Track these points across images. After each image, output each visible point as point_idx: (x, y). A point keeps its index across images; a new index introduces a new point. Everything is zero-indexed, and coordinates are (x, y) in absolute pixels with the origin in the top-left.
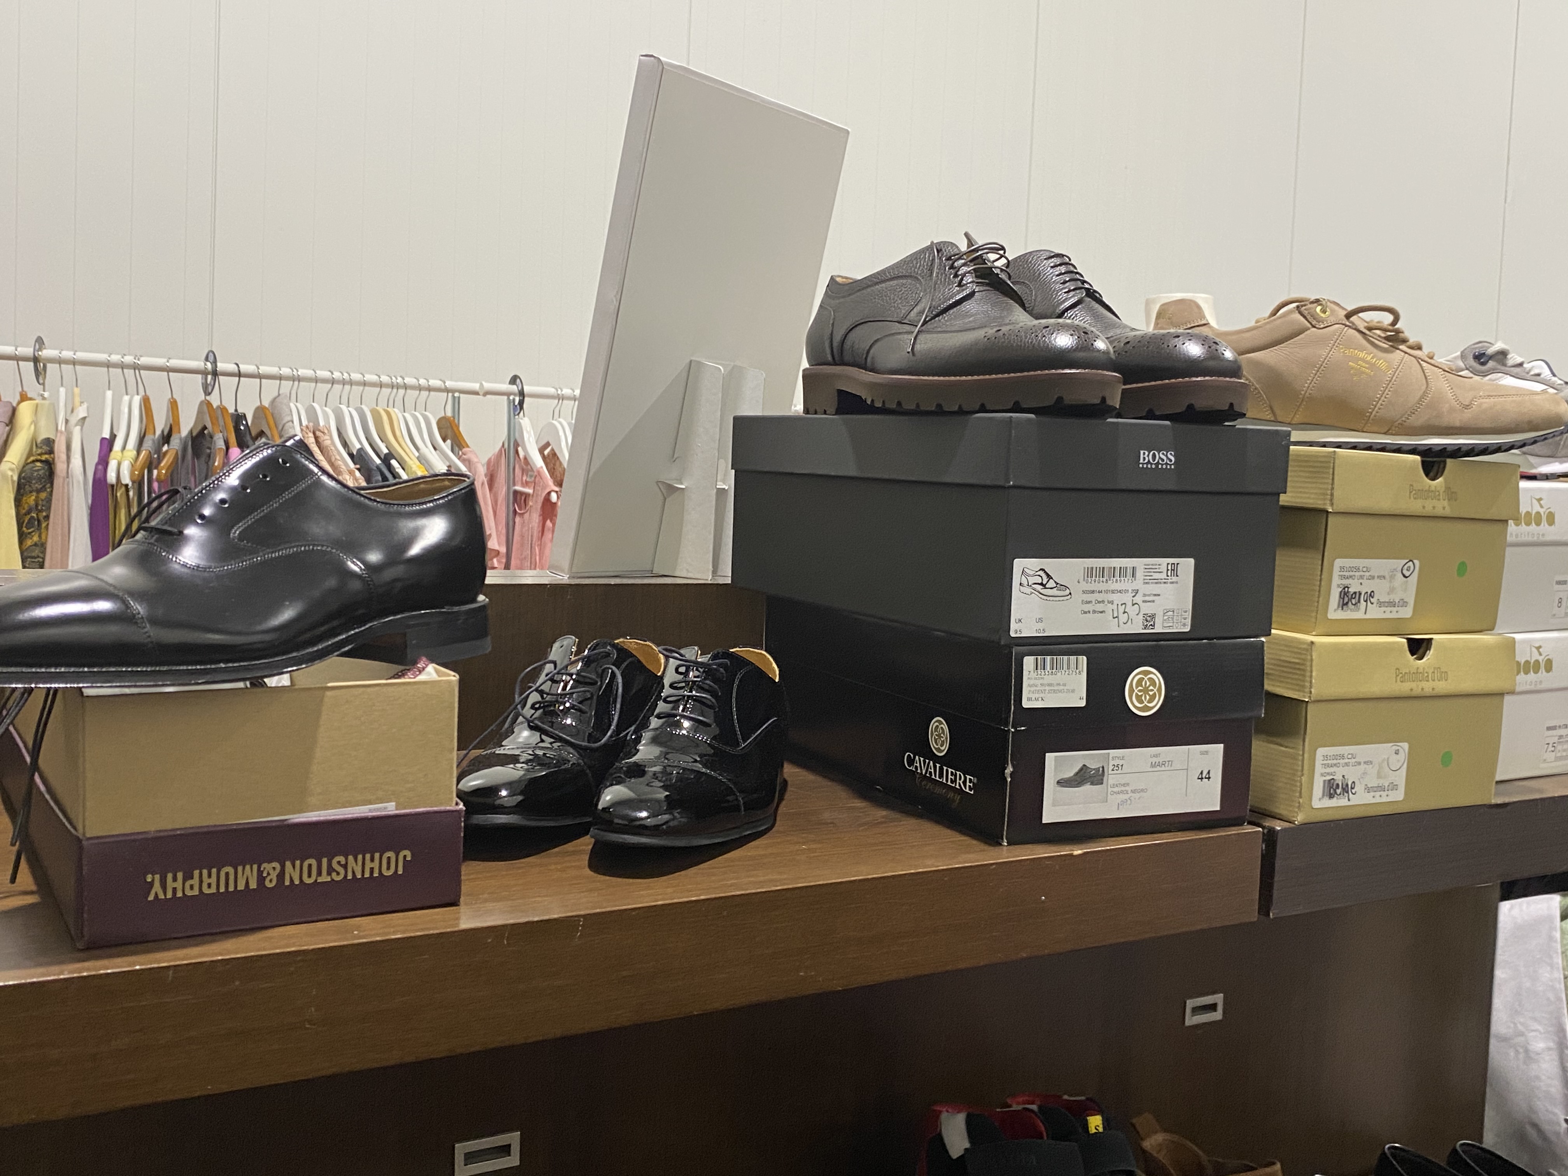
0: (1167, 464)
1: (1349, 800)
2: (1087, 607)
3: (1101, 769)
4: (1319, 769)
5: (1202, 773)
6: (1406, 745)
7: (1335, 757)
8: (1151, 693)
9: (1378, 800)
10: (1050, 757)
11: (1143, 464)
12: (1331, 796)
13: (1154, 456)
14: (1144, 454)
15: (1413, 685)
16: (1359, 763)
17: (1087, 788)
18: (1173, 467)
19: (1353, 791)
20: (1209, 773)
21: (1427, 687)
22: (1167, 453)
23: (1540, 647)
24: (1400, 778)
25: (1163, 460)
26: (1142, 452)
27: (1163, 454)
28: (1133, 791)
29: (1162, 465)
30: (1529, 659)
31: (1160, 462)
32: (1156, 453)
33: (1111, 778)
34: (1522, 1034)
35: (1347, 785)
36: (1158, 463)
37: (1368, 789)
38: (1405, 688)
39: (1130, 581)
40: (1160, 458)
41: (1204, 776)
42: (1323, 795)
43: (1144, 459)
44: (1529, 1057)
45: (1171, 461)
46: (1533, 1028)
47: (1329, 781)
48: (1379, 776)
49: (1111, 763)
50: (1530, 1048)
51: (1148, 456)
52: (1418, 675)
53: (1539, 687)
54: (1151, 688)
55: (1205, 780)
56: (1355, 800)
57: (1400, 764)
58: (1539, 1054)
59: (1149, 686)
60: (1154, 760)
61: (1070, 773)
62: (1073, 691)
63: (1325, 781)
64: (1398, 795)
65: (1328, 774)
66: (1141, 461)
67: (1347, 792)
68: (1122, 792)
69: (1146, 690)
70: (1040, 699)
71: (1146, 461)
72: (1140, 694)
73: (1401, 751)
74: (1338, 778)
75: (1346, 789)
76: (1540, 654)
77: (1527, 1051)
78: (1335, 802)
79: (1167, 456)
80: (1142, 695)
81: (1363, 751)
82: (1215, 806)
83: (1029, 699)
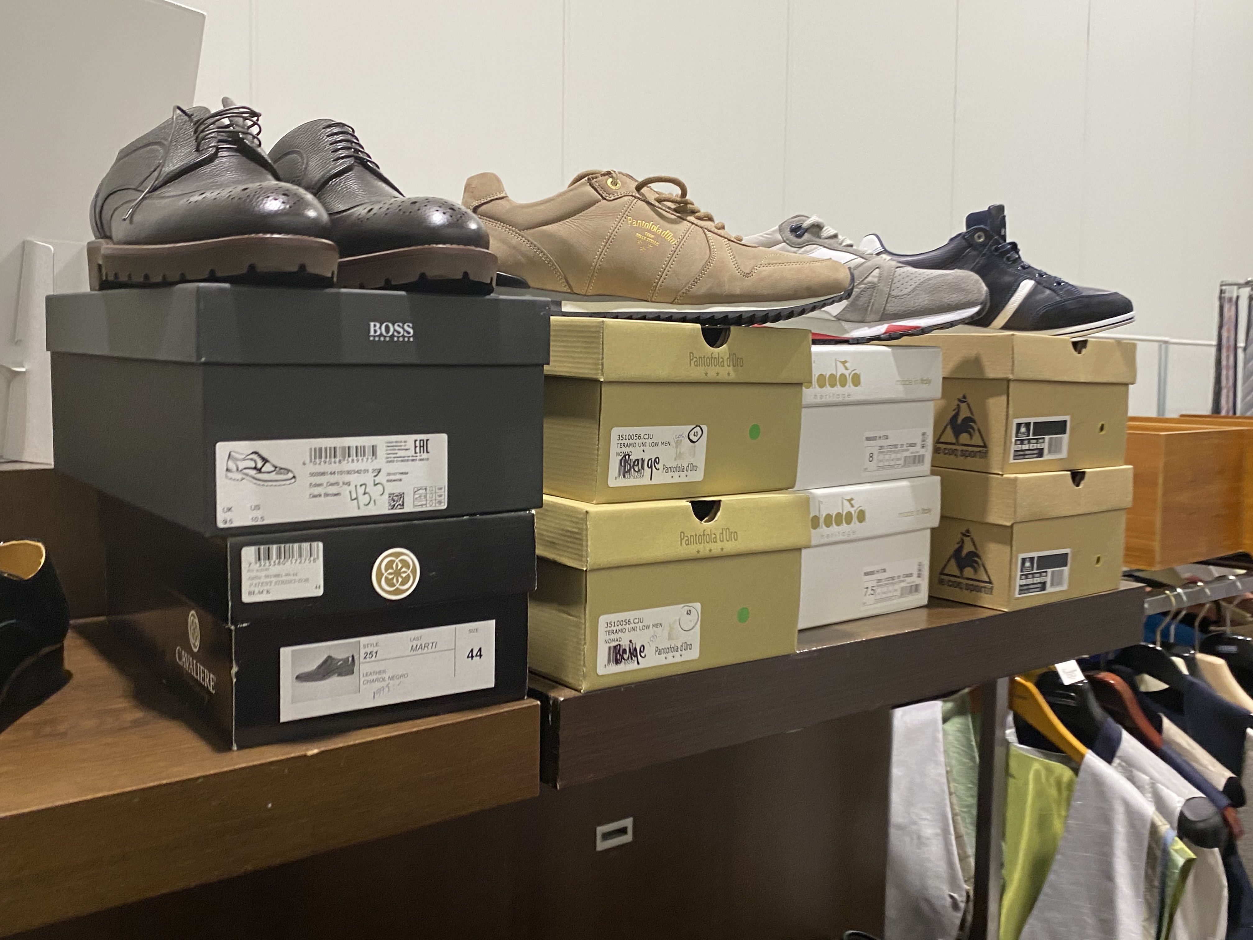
0: (403, 336)
1: (638, 663)
2: (316, 491)
3: (350, 659)
4: (602, 636)
5: (472, 651)
6: (698, 606)
7: (620, 623)
8: (404, 575)
9: (670, 660)
10: (286, 653)
11: (374, 336)
12: (617, 662)
13: (387, 329)
14: (375, 326)
15: (700, 547)
16: (648, 627)
17: (335, 680)
18: (411, 339)
19: (643, 655)
20: (480, 650)
21: (716, 548)
22: (404, 324)
23: (852, 499)
24: (695, 637)
25: (399, 333)
26: (372, 324)
27: (399, 326)
28: (391, 678)
29: (398, 337)
30: (841, 511)
31: (396, 334)
32: (390, 325)
33: (364, 667)
34: (915, 823)
35: (635, 649)
36: (393, 336)
37: (659, 651)
38: (691, 550)
39: (370, 460)
40: (395, 330)
41: (474, 654)
42: (609, 661)
43: (375, 331)
44: (920, 841)
45: (409, 333)
46: (924, 817)
47: (615, 647)
48: (670, 638)
49: (363, 651)
50: (922, 834)
51: (380, 328)
52: (704, 537)
53: (852, 537)
54: (404, 569)
55: (476, 659)
56: (644, 663)
57: (692, 625)
58: (928, 839)
59: (401, 568)
60: (415, 643)
61: (313, 666)
62: (307, 580)
63: (610, 648)
64: (694, 654)
65: (613, 640)
66: (372, 333)
67: (637, 656)
68: (377, 680)
69: (397, 573)
70: (265, 592)
71: (378, 333)
72: (391, 577)
73: (693, 610)
74: (625, 644)
75: (634, 653)
76: (852, 506)
77: (919, 837)
78: (622, 667)
79: (403, 328)
80: (393, 578)
81: (650, 615)
82: (490, 683)
83: (250, 593)
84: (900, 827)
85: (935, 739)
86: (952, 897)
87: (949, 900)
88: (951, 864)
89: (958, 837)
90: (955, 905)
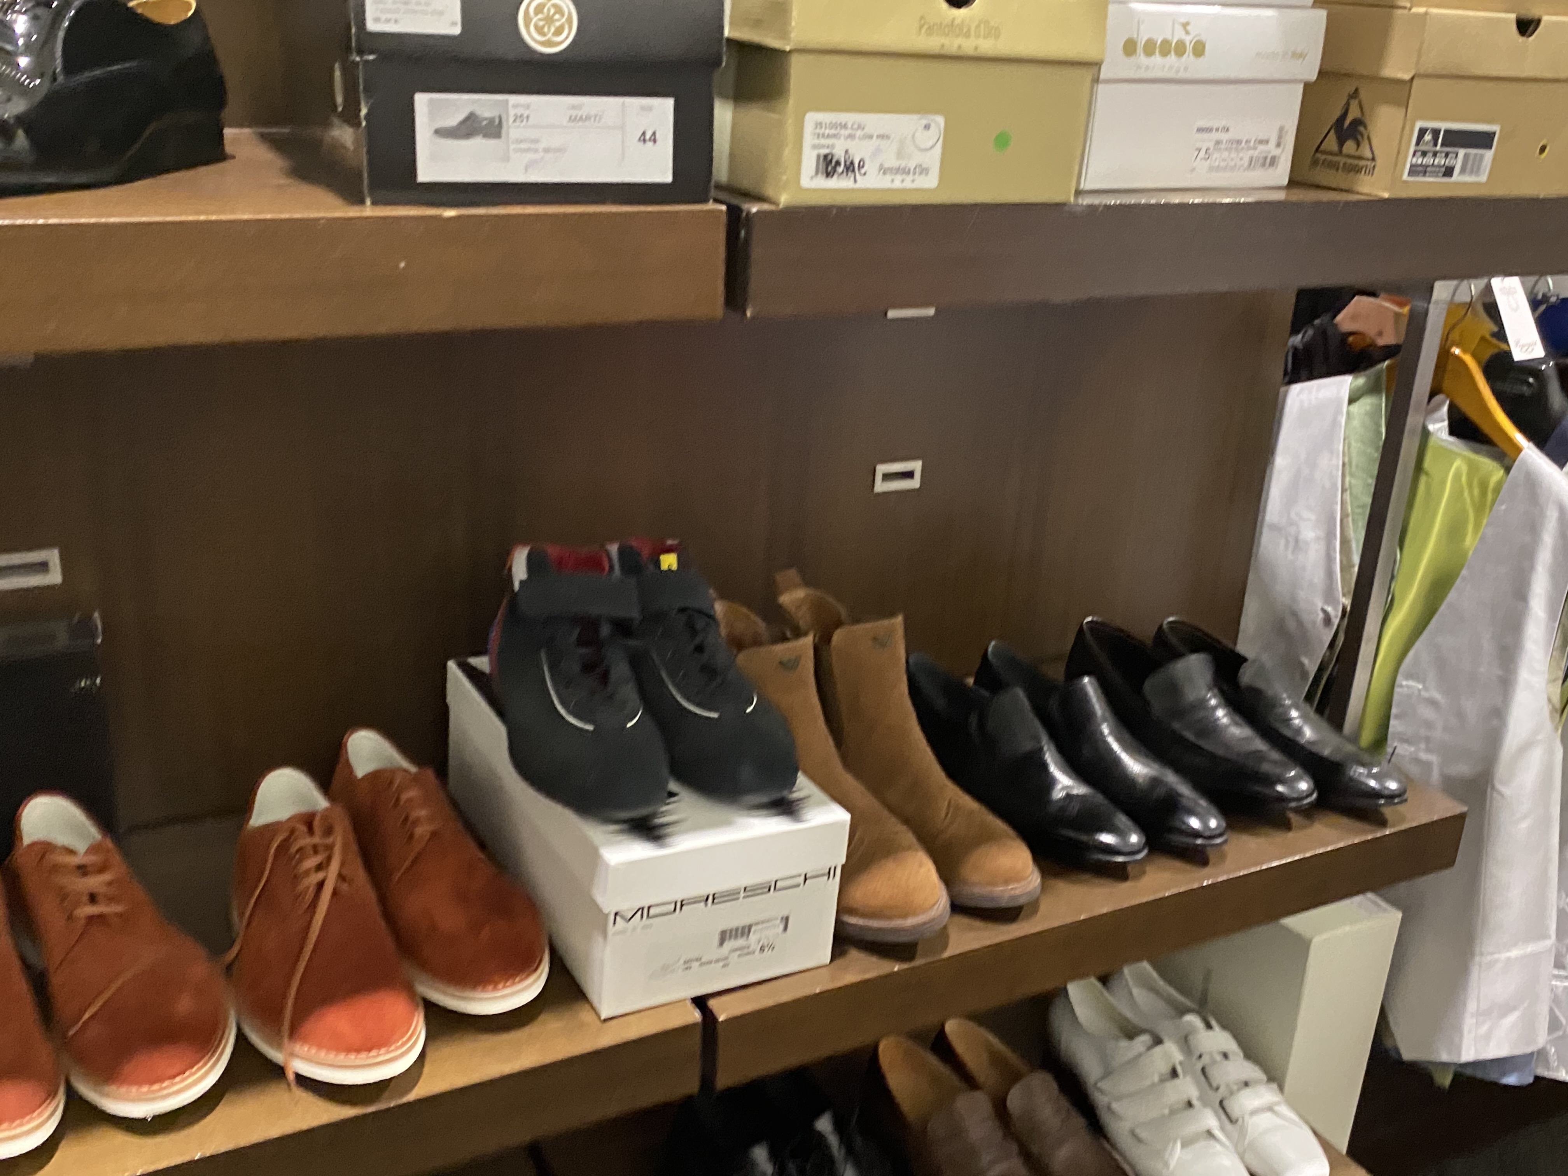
1: (855, 181)
3: (497, 119)
4: (808, 139)
5: (644, 134)
6: (940, 120)
7: (833, 126)
8: (558, 24)
9: (897, 184)
10: (422, 101)
12: (828, 175)
15: (945, 41)
16: (871, 137)
17: (478, 142)
19: (863, 171)
20: (654, 134)
21: (968, 45)
23: (1187, 24)
24: (933, 159)
28: (547, 150)
30: (1169, 37)
33: (512, 131)
34: (1294, 523)
35: (852, 163)
37: (884, 171)
38: (932, 43)
41: (648, 137)
42: (817, 173)
44: (1297, 544)
46: (1306, 517)
47: (826, 156)
48: (899, 155)
49: (512, 112)
50: (1301, 537)
52: (952, 28)
53: (1182, 75)
54: (557, 16)
55: (650, 144)
56: (863, 182)
57: (930, 144)
58: (1308, 543)
59: (555, 14)
60: (574, 113)
61: (453, 120)
62: (441, 13)
63: (818, 156)
64: (930, 181)
65: (823, 146)
67: (853, 171)
68: (528, 150)
69: (549, 20)
70: (393, 21)
72: (541, 23)
73: (933, 125)
74: (839, 153)
75: (850, 168)
76: (1187, 33)
77: (1297, 541)
78: (834, 183)
80: (544, 26)
81: (873, 121)
82: (666, 177)
83: (377, 20)
84: (1275, 528)
85: (1335, 423)
86: (1324, 611)
87: (1321, 615)
88: (1330, 574)
89: (1345, 542)
90: (1327, 620)
